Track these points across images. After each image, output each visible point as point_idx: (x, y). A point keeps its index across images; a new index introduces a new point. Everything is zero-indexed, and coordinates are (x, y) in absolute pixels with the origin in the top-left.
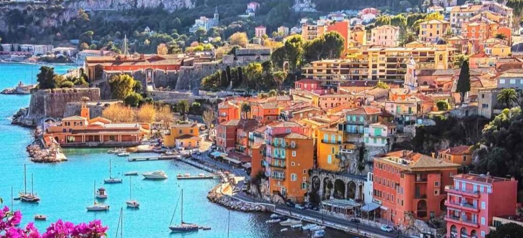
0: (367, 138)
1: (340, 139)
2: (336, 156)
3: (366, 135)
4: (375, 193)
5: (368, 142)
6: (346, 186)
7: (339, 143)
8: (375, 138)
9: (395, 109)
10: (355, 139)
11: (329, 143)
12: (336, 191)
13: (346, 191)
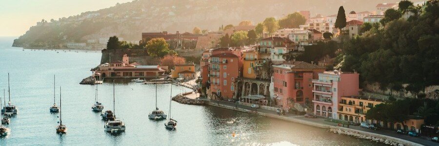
0: (273, 56)
1: (256, 57)
2: (254, 68)
3: (272, 54)
4: (276, 90)
5: (274, 58)
6: (258, 87)
7: (256, 59)
8: (278, 55)
9: (295, 38)
10: (266, 57)
11: (250, 60)
12: (252, 90)
13: (258, 90)
